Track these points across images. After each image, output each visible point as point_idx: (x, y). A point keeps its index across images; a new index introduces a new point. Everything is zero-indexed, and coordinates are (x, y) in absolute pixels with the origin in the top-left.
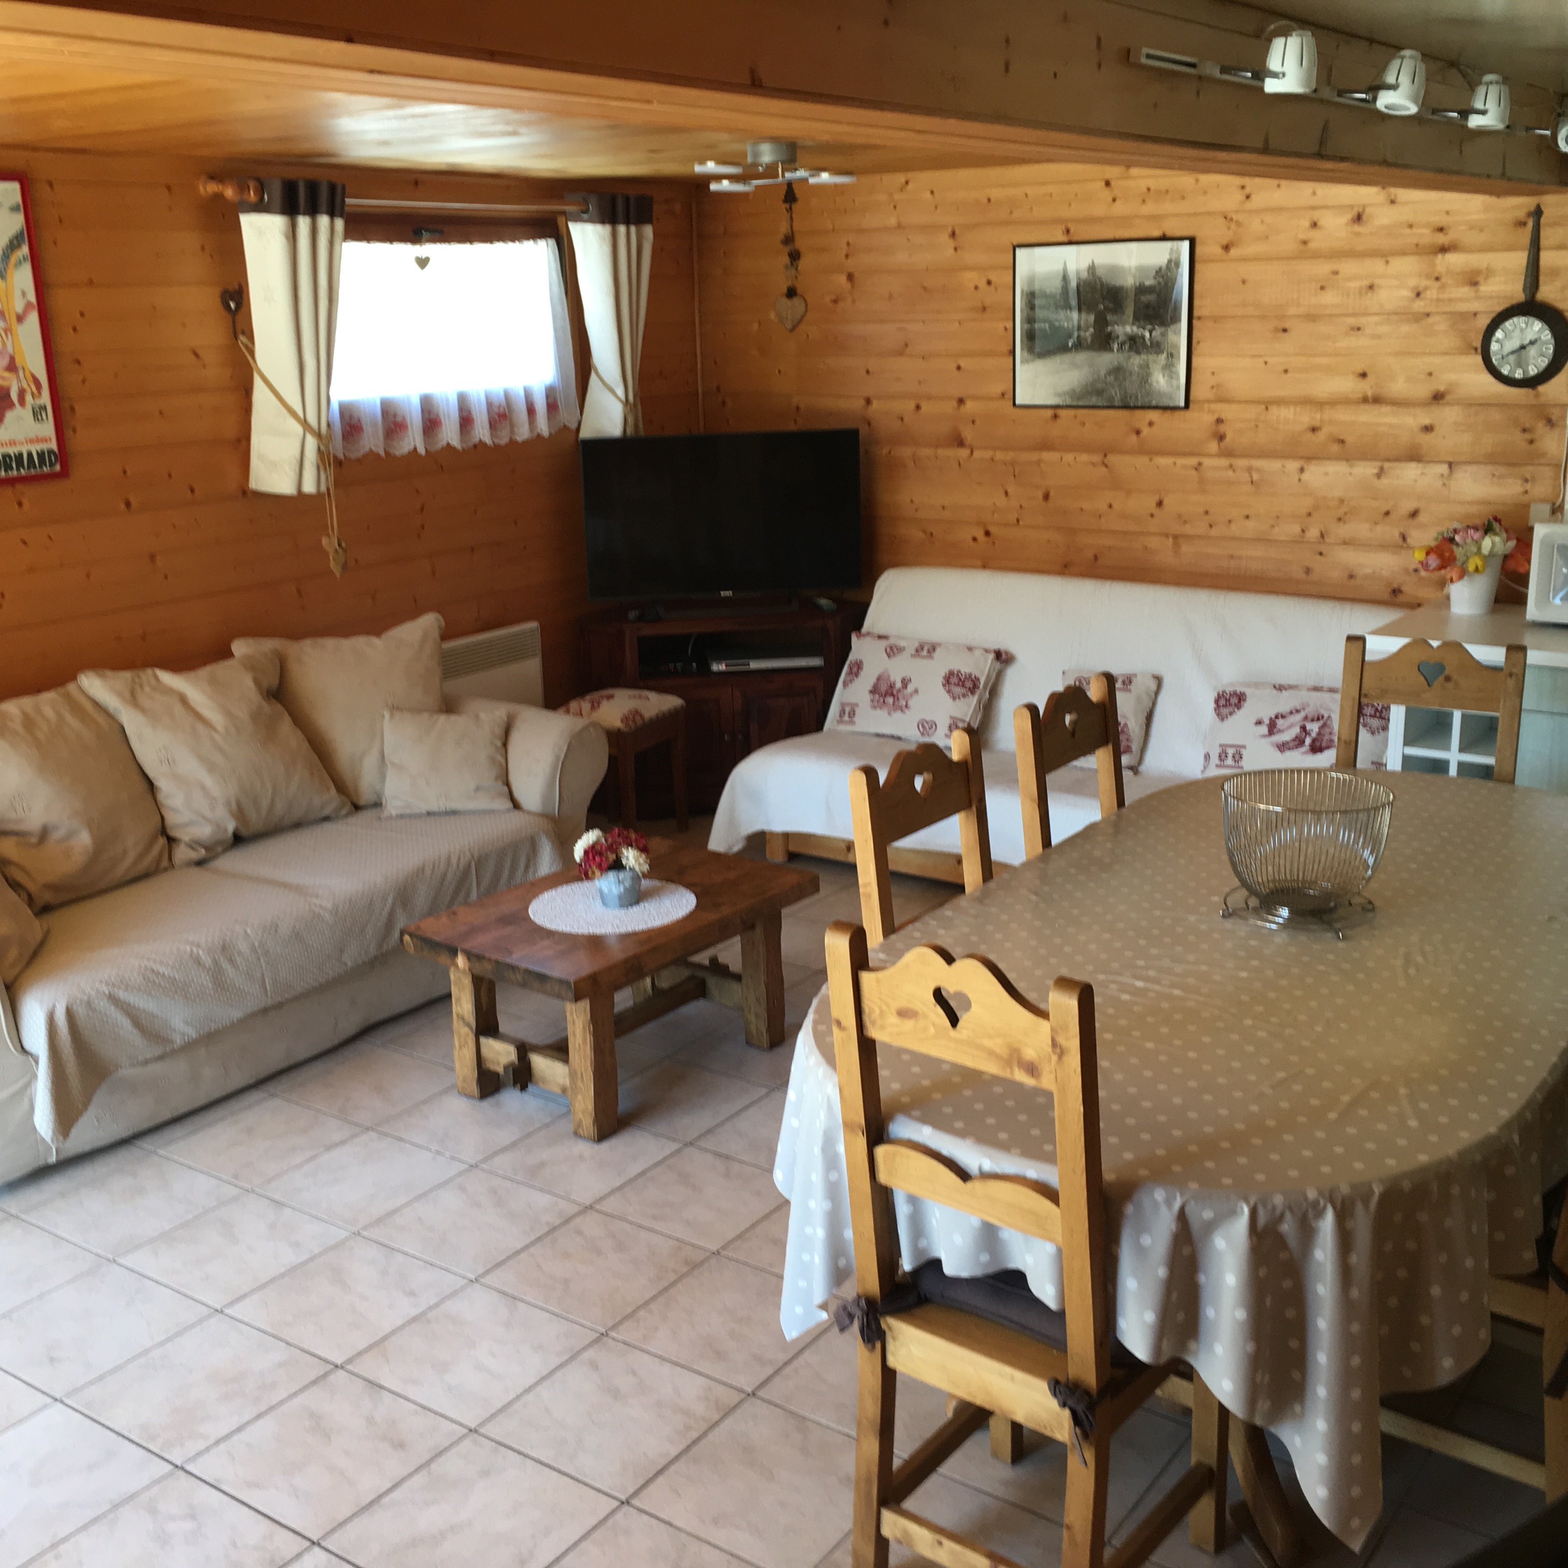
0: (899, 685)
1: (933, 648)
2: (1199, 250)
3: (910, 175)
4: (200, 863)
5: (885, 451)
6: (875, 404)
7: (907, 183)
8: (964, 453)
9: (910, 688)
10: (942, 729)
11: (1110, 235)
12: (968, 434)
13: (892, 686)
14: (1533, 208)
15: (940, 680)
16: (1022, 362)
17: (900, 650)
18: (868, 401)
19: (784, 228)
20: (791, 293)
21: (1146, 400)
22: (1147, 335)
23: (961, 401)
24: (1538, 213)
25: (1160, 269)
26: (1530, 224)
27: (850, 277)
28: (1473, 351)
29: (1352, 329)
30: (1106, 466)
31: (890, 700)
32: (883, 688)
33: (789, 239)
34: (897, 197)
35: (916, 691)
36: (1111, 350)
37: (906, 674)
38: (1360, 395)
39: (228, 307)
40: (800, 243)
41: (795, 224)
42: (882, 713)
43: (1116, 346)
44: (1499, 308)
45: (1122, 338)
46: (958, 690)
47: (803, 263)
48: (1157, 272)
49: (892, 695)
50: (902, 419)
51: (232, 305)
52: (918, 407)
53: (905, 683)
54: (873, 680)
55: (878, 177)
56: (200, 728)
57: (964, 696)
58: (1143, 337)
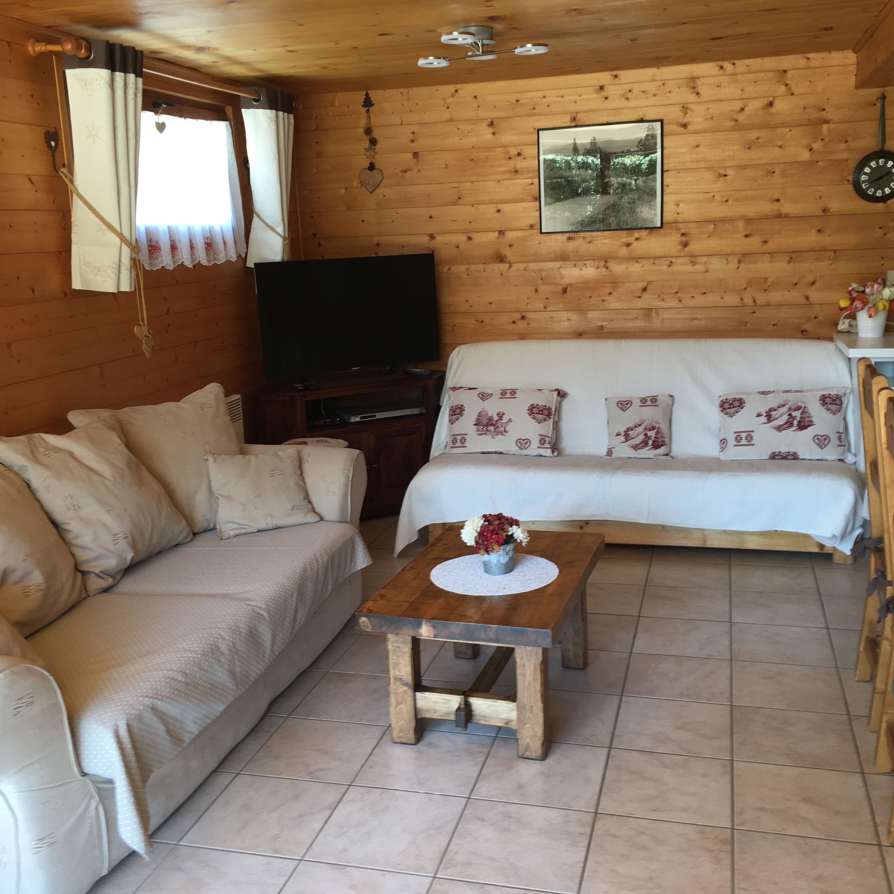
0: (496, 418)
1: (513, 392)
2: (665, 127)
3: (459, 86)
4: (106, 590)
5: (446, 268)
6: (439, 239)
7: (456, 91)
8: (503, 267)
9: (505, 419)
10: (535, 443)
11: (604, 121)
12: (507, 252)
13: (491, 419)
14: (880, 95)
15: (526, 412)
16: (546, 205)
17: (490, 395)
18: (432, 237)
19: (363, 122)
20: (372, 167)
21: (634, 224)
22: (633, 182)
23: (501, 232)
24: (883, 97)
25: (641, 140)
26: (879, 105)
27: (416, 155)
28: (847, 182)
29: (769, 172)
30: (607, 268)
31: (492, 428)
32: (485, 421)
33: (368, 131)
34: (450, 100)
35: (510, 420)
36: (609, 194)
37: (501, 410)
38: (776, 213)
39: (50, 146)
40: (375, 134)
41: (372, 121)
42: (487, 438)
43: (611, 191)
44: (862, 156)
45: (616, 185)
46: (540, 417)
47: (378, 147)
48: (639, 143)
49: (492, 425)
50: (458, 247)
51: (53, 144)
52: (470, 238)
53: (501, 416)
54: (475, 416)
55: (434, 88)
56: (95, 478)
57: (545, 420)
58: (630, 184)
